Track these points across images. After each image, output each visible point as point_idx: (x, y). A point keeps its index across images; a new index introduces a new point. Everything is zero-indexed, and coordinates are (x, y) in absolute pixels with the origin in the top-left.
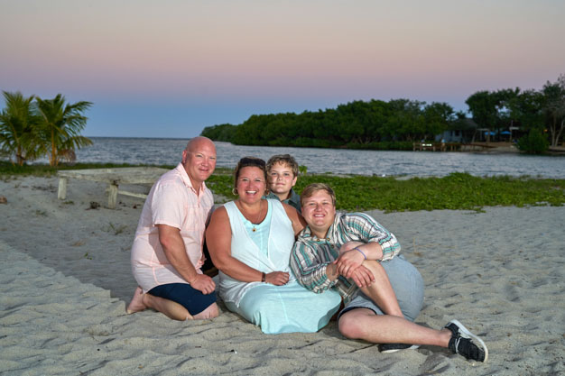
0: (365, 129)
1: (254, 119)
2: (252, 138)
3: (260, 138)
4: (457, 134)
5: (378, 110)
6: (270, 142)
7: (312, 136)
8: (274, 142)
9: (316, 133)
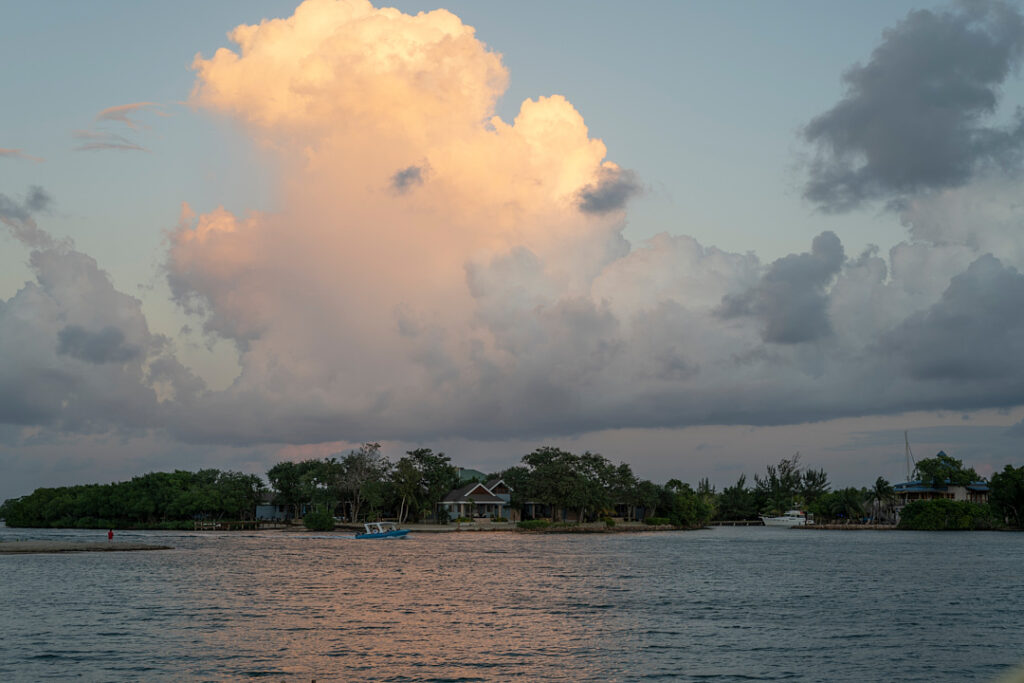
0: (157, 505)
1: (39, 493)
2: (32, 519)
3: (41, 518)
4: (281, 511)
5: (175, 483)
6: (53, 524)
7: (97, 515)
8: (58, 523)
9: (101, 511)
